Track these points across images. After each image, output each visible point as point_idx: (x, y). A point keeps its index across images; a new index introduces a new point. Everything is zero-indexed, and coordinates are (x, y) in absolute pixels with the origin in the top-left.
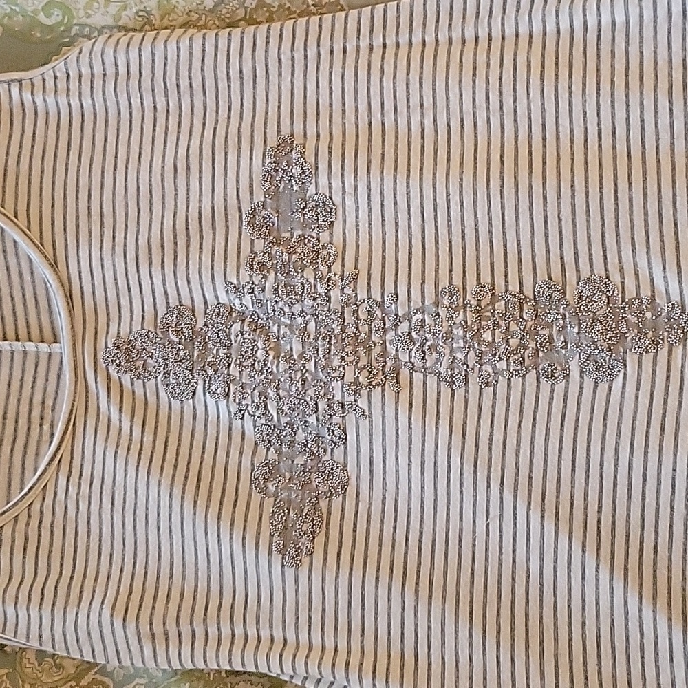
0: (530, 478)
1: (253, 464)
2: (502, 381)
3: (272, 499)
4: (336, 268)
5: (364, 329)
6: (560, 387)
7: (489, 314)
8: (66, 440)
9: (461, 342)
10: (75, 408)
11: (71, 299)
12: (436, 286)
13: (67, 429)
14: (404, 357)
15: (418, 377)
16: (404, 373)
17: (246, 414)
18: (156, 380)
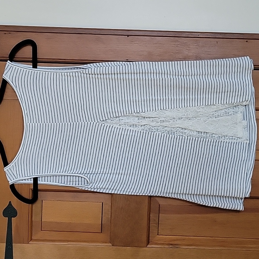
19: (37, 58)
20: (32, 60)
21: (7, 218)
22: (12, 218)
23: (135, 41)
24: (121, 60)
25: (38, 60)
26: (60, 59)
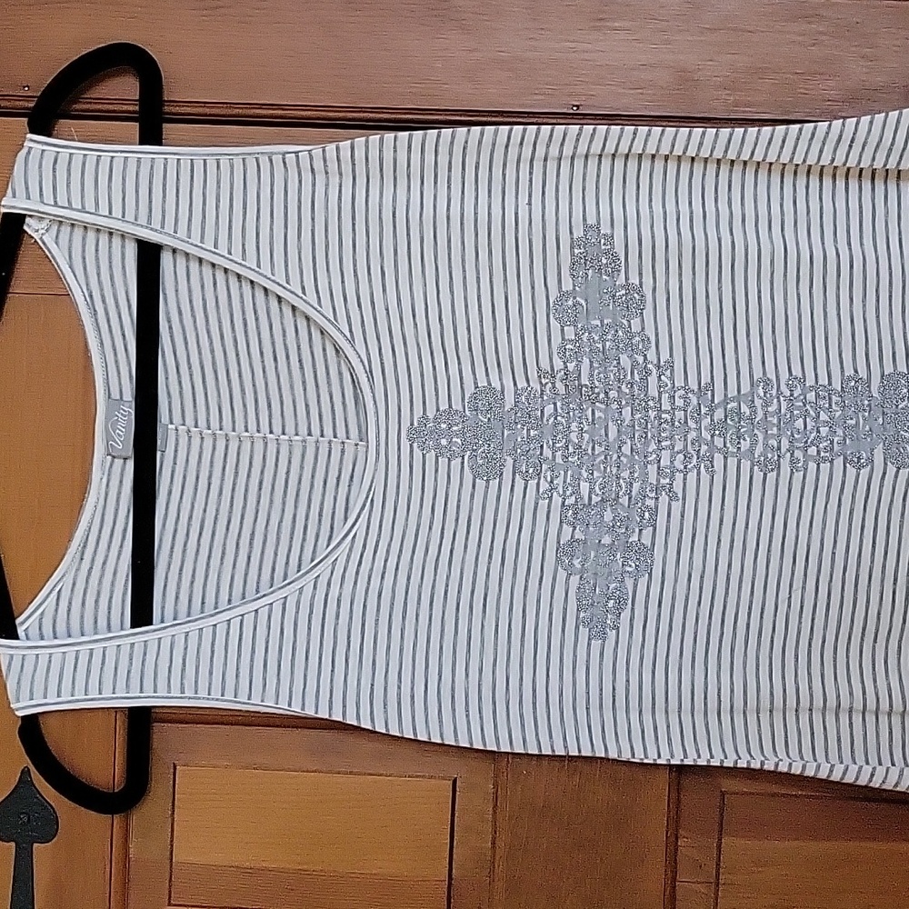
0: (834, 553)
1: (558, 542)
2: (812, 466)
3: (578, 577)
4: (651, 355)
5: (680, 415)
6: (865, 472)
7: (801, 404)
8: (362, 516)
9: (775, 429)
10: (374, 485)
11: (372, 375)
12: (751, 376)
13: (364, 505)
14: (719, 442)
15: (732, 462)
16: (718, 458)
17: (555, 494)
18: (463, 459)
19: (161, 102)
20: (137, 108)
21: (13, 844)
22: (35, 845)
23: (614, 20)
24: (545, 107)
25: (166, 109)
26: (261, 106)
